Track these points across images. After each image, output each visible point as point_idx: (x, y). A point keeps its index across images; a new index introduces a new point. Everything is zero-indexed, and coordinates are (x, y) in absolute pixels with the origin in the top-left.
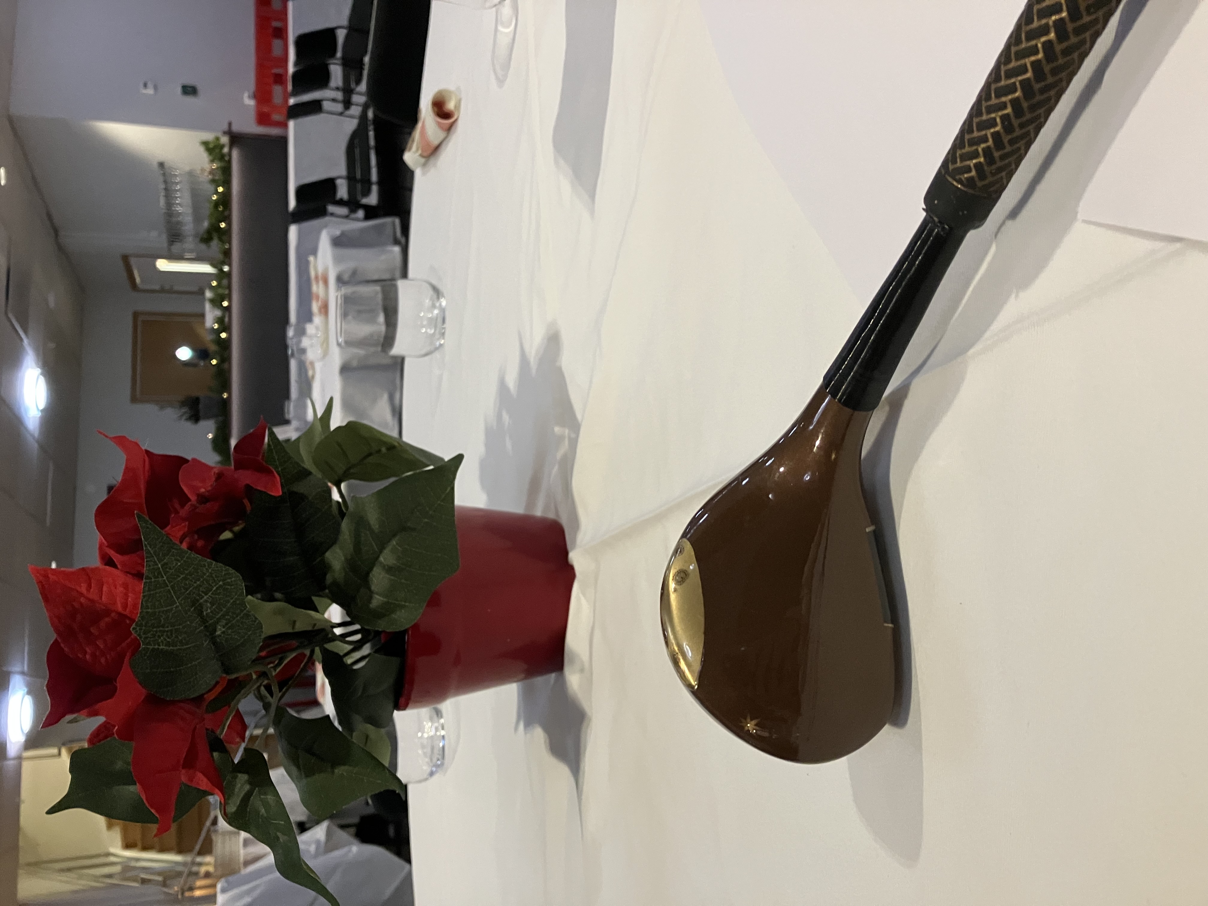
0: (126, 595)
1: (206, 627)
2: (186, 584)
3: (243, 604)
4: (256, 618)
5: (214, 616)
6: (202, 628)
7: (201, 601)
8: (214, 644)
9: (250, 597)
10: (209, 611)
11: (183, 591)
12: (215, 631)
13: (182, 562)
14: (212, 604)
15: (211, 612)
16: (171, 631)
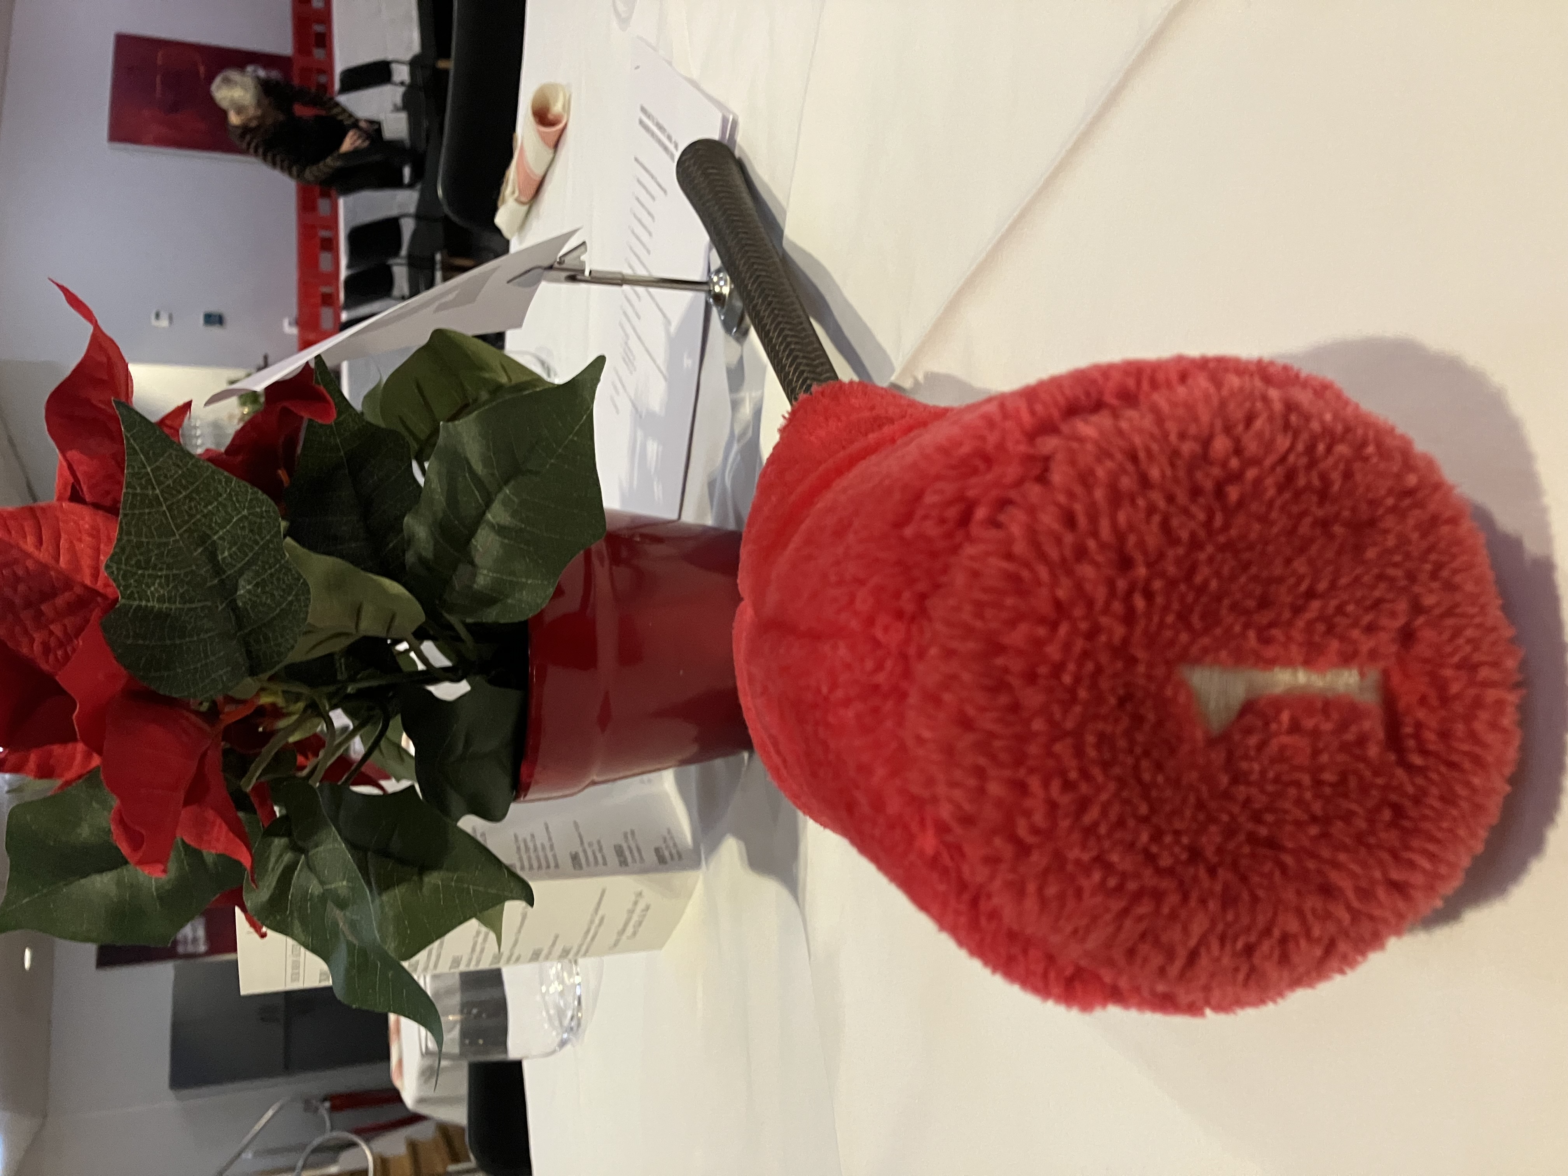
0: (97, 551)
1: (222, 581)
2: (190, 508)
3: (279, 550)
4: (300, 576)
5: (234, 562)
6: (216, 581)
7: (215, 537)
8: (233, 610)
9: (288, 540)
10: (226, 554)
11: (186, 518)
12: (236, 589)
13: (185, 469)
14: (233, 543)
15: (230, 555)
16: (167, 577)
